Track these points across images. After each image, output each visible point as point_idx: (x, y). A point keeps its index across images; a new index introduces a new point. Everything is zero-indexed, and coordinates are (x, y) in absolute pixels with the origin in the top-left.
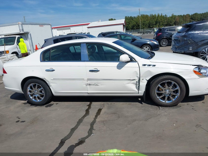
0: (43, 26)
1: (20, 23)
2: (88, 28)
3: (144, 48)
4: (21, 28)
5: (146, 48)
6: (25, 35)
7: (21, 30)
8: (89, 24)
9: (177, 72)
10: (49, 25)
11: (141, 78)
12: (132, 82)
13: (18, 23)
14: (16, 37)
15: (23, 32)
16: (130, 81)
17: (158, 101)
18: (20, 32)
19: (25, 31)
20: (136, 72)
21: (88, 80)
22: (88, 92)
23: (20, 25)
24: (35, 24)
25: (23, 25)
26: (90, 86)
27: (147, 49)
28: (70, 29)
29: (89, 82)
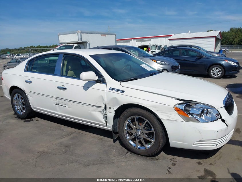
0: (106, 36)
1: (79, 31)
2: (169, 40)
3: (213, 69)
4: (80, 37)
5: (217, 69)
6: (84, 44)
7: (80, 39)
8: (172, 35)
9: (148, 105)
10: (114, 34)
11: (108, 107)
12: (98, 110)
13: (77, 32)
14: (73, 45)
15: (81, 41)
16: (95, 108)
17: (128, 143)
18: (78, 40)
19: (84, 40)
20: (102, 96)
21: (57, 98)
22: (58, 113)
23: (79, 34)
24: (96, 34)
25: (82, 34)
26: (59, 106)
27: (217, 71)
28: (150, 40)
29: (58, 101)
